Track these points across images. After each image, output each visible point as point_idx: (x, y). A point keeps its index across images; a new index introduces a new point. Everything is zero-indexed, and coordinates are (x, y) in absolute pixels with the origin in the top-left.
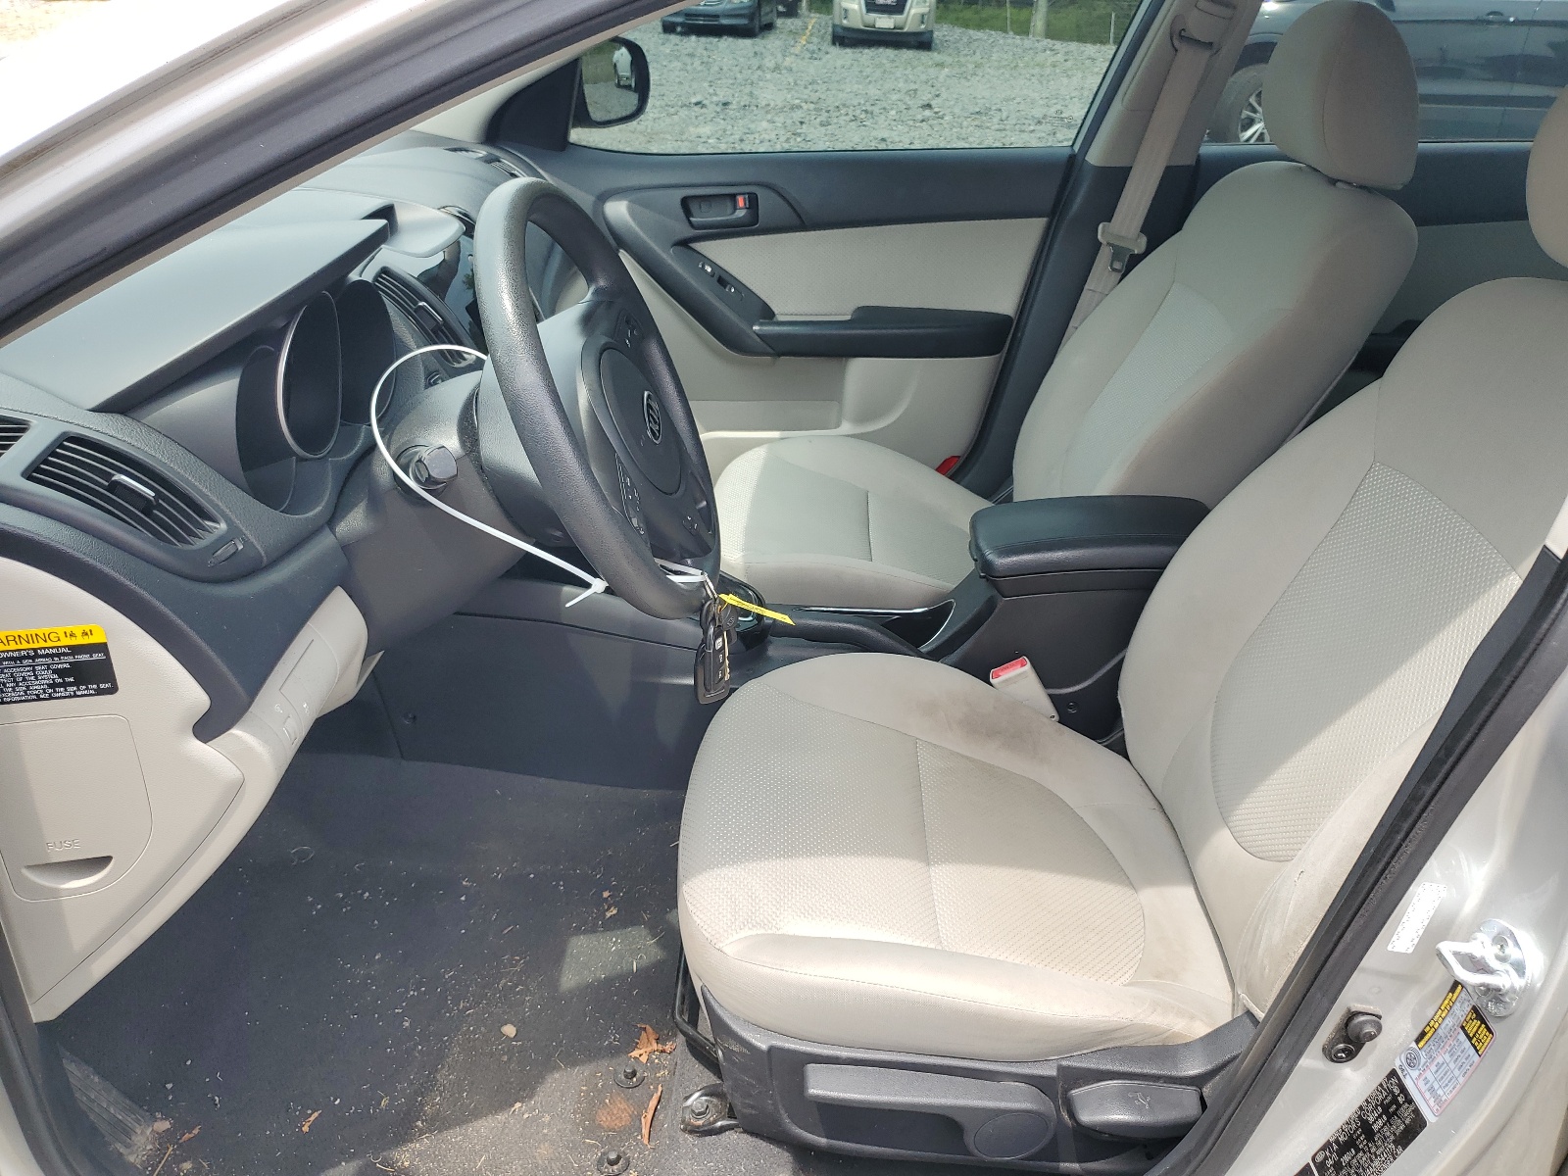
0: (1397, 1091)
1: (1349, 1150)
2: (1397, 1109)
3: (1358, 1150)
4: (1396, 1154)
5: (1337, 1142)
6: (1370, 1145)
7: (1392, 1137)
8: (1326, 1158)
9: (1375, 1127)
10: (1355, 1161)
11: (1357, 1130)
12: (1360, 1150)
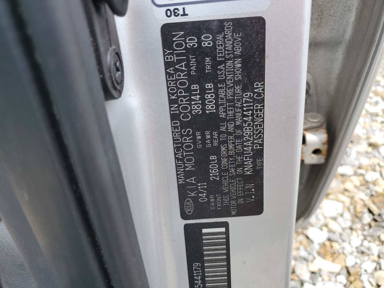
0: (192, 42)
1: (208, 162)
2: (214, 58)
3: (216, 151)
4: (259, 94)
5: (188, 174)
6: (223, 129)
7: (238, 89)
8: (195, 199)
9: (210, 108)
10: (224, 161)
11: (194, 138)
12: (219, 148)
